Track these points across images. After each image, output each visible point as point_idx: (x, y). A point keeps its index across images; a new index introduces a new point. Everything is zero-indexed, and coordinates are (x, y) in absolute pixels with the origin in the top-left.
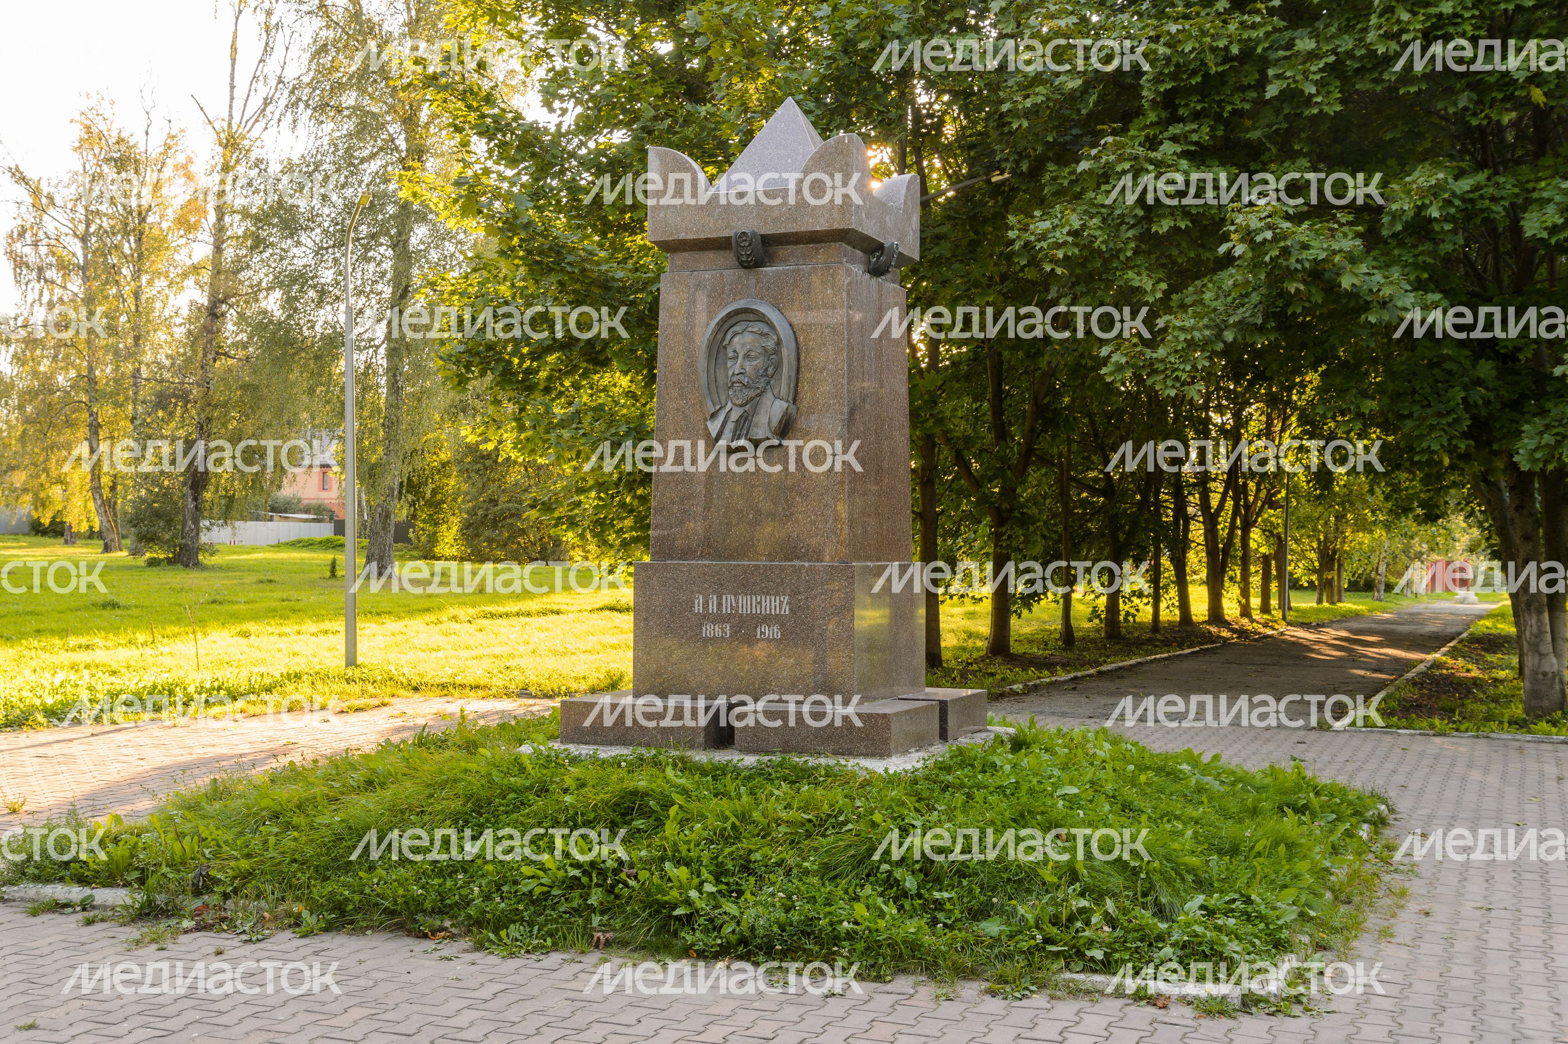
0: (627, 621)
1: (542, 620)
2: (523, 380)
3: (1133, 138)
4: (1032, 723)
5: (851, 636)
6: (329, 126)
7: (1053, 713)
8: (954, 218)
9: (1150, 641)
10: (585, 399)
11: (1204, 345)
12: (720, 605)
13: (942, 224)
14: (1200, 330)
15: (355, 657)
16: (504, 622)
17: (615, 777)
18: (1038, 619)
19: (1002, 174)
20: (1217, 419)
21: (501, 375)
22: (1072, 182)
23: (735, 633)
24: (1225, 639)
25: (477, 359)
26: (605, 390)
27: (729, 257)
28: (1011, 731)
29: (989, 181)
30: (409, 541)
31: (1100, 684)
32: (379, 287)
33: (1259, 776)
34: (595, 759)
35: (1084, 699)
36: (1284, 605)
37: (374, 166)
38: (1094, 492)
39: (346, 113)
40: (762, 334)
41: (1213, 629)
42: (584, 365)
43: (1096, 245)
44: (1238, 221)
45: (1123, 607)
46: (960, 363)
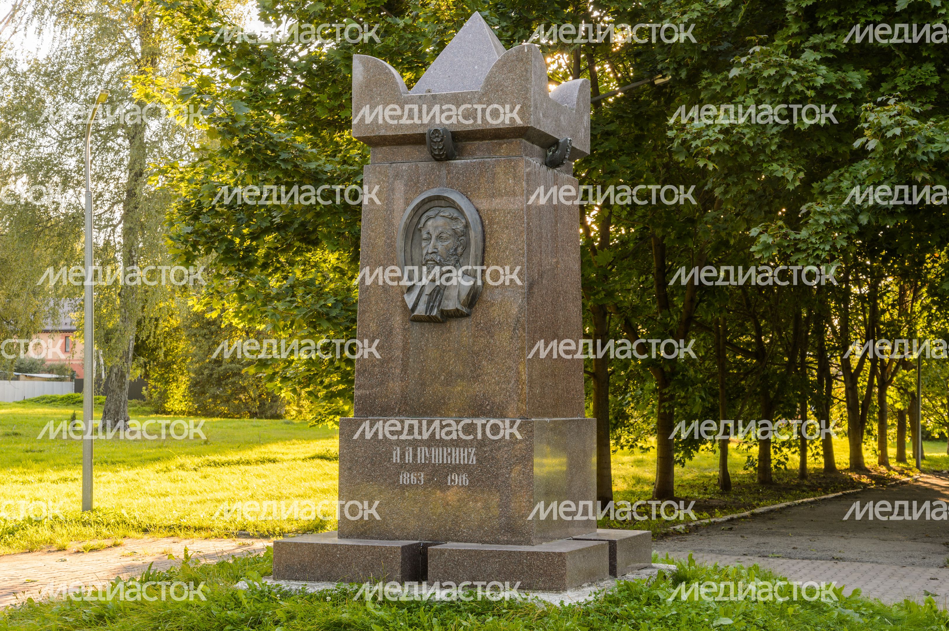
0: (334, 468)
1: (260, 468)
2: (244, 258)
3: (778, 46)
4: (691, 561)
5: (530, 484)
6: (72, 31)
7: (712, 551)
8: (622, 117)
9: (798, 486)
10: (298, 274)
11: (843, 227)
12: (415, 456)
13: (612, 122)
14: (838, 215)
15: (91, 502)
16: (225, 469)
17: (320, 611)
18: (699, 467)
19: (664, 77)
20: (855, 290)
21: (224, 253)
22: (724, 88)
23: (428, 481)
24: (865, 485)
25: (203, 239)
26: (316, 265)
27: (423, 151)
28: (673, 567)
29: (652, 84)
30: (142, 397)
31: (753, 525)
32: (117, 173)
33: (895, 609)
34: (303, 594)
35: (739, 539)
36: (918, 455)
37: (112, 66)
38: (747, 354)
39: (88, 19)
40: (452, 219)
41: (855, 476)
42: (297, 244)
43: (744, 141)
44: (870, 119)
45: (775, 457)
46: (628, 242)
